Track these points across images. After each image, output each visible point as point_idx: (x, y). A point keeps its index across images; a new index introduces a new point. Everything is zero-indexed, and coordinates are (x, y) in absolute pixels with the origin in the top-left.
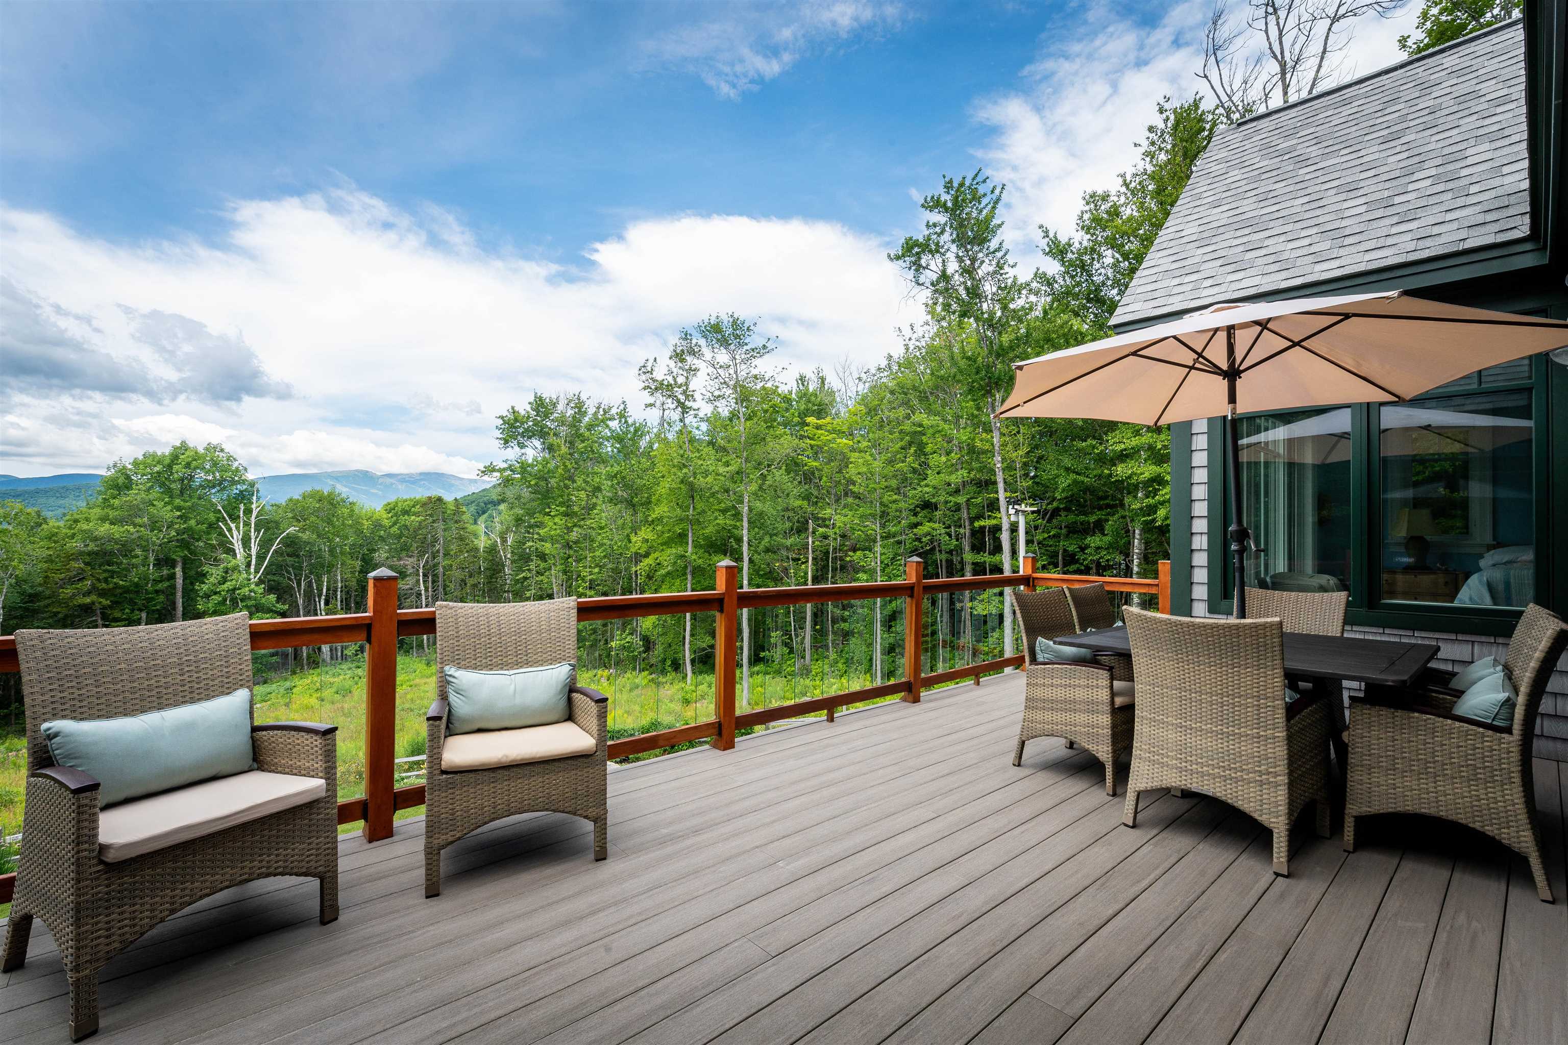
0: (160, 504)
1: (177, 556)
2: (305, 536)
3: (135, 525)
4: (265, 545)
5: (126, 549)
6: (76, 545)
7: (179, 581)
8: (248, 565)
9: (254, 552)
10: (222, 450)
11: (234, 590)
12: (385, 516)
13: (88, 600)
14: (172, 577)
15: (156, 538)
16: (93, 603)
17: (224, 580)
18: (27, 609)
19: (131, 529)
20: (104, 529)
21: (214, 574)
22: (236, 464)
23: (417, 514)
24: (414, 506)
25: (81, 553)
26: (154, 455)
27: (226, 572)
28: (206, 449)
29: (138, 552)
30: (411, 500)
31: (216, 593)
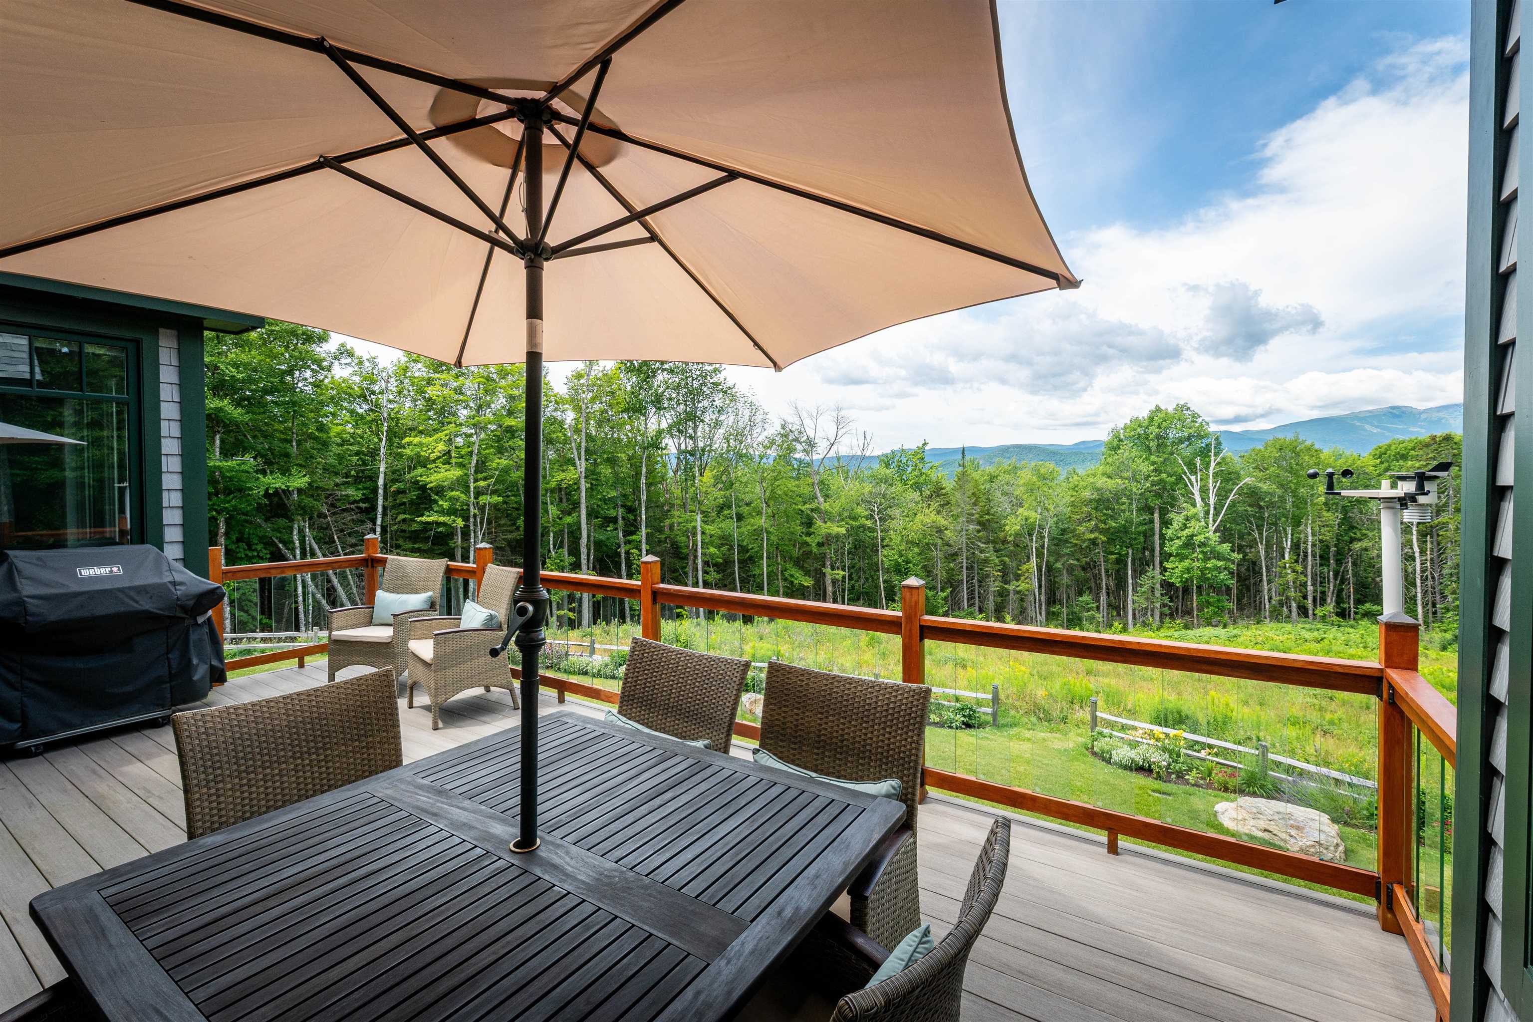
0: (1138, 461)
1: (1155, 503)
2: (1265, 487)
3: (1122, 478)
4: (1222, 494)
5: (1117, 496)
6: (1087, 494)
7: (1157, 525)
8: (1207, 513)
9: (1212, 501)
10: (1188, 409)
11: (1192, 536)
12: (1372, 462)
13: (1092, 536)
14: (1152, 521)
15: (1135, 489)
16: (1096, 538)
17: (1185, 527)
18: (1060, 540)
19: (1119, 481)
20: (1101, 482)
21: (1177, 520)
22: (1200, 420)
23: (1417, 458)
24: (1413, 449)
25: (1091, 501)
26: (1137, 419)
27: (1187, 520)
28: (1175, 409)
29: (1124, 500)
30: (1411, 441)
31: (1178, 538)
